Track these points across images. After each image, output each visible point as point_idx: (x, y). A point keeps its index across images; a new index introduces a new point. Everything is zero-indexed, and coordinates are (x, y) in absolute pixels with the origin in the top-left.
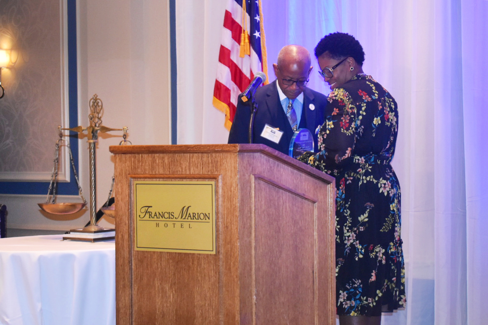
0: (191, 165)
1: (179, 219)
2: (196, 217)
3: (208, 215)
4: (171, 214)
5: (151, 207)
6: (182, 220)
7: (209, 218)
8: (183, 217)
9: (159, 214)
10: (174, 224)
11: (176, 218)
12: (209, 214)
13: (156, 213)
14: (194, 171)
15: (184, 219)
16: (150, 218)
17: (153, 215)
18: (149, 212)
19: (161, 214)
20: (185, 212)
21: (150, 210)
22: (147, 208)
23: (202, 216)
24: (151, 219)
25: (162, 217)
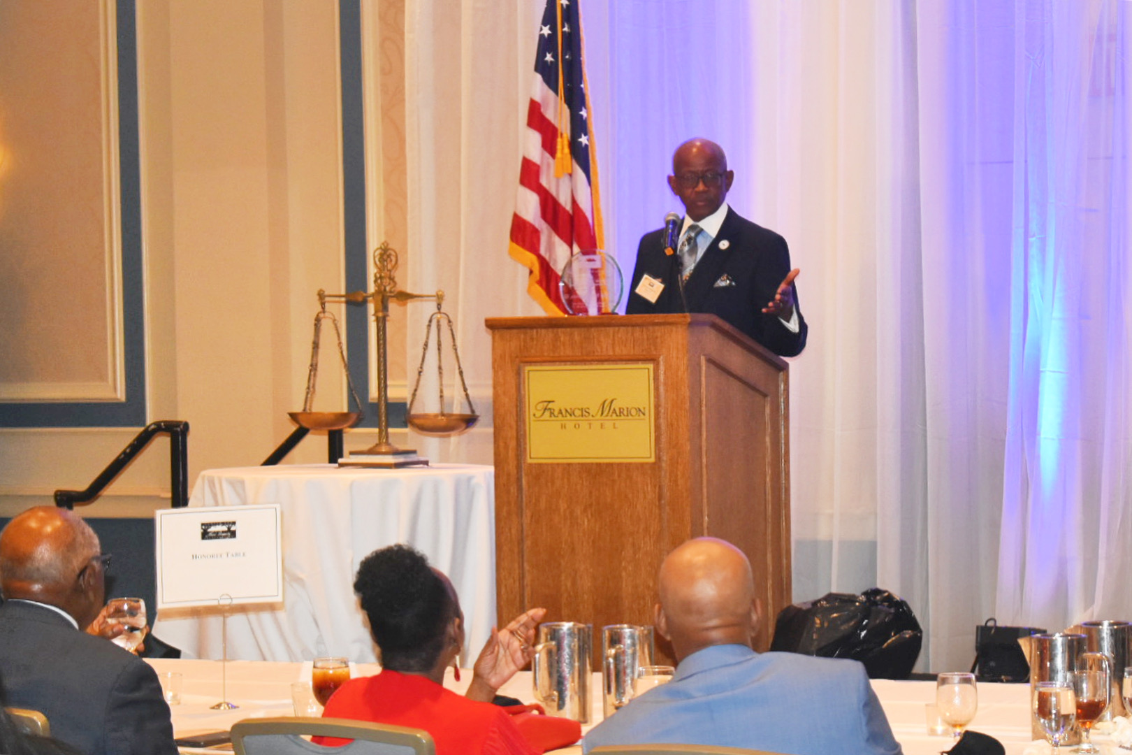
0: (616, 342)
1: (598, 417)
2: (625, 412)
3: (642, 410)
4: (585, 412)
5: (553, 401)
6: (602, 417)
7: (644, 414)
8: (605, 414)
9: (566, 411)
10: (590, 424)
11: (593, 416)
12: (644, 408)
13: (560, 410)
14: (619, 351)
15: (607, 416)
16: (551, 416)
17: (556, 413)
18: (550, 409)
19: (569, 410)
20: (607, 408)
21: (551, 406)
22: (546, 404)
23: (633, 412)
24: (553, 418)
25: (571, 415)
